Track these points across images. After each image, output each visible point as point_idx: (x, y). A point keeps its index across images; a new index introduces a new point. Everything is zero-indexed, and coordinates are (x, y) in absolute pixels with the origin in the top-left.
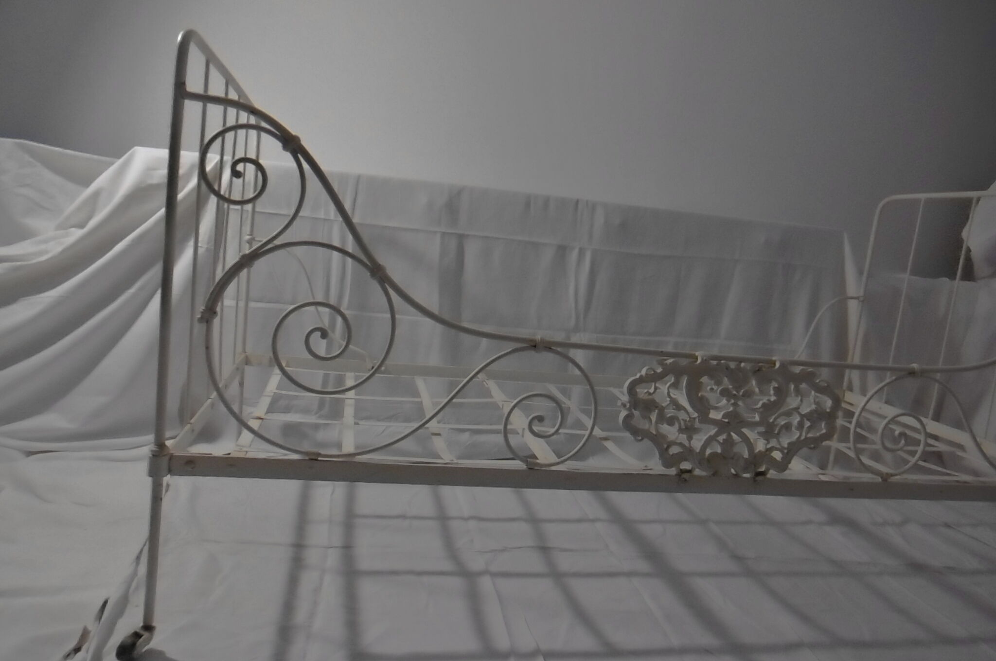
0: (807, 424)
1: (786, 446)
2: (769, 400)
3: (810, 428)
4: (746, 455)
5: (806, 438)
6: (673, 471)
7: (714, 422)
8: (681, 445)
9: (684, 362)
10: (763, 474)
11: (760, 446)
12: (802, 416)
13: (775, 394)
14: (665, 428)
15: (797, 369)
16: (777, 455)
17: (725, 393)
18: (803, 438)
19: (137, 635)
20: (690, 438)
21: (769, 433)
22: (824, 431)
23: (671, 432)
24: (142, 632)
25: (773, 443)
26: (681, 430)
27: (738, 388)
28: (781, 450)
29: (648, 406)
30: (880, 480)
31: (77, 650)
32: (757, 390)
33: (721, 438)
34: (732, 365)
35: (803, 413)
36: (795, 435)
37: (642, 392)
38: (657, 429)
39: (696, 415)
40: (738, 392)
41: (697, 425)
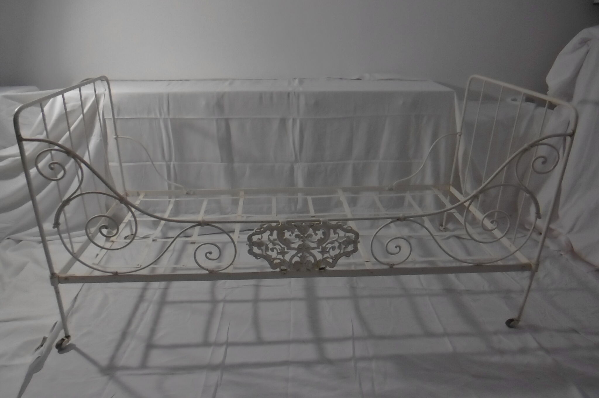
0: (343, 246)
1: (334, 256)
2: (321, 238)
3: (345, 248)
4: (313, 261)
5: (344, 252)
6: (278, 270)
7: (294, 249)
8: (279, 259)
9: (274, 224)
10: (323, 269)
11: (319, 257)
13: (323, 235)
14: (269, 253)
15: (334, 223)
16: (331, 261)
17: (297, 236)
18: (342, 252)
19: (63, 340)
20: (283, 256)
21: (323, 252)
22: (353, 249)
23: (274, 254)
24: (64, 338)
25: (326, 255)
26: (278, 253)
27: (303, 234)
28: (332, 258)
29: (260, 244)
30: (388, 267)
31: (42, 346)
32: (313, 234)
33: (299, 255)
34: (298, 224)
35: (340, 242)
36: (337, 251)
37: (255, 238)
38: (266, 254)
39: (283, 246)
40: (304, 235)
41: (286, 250)
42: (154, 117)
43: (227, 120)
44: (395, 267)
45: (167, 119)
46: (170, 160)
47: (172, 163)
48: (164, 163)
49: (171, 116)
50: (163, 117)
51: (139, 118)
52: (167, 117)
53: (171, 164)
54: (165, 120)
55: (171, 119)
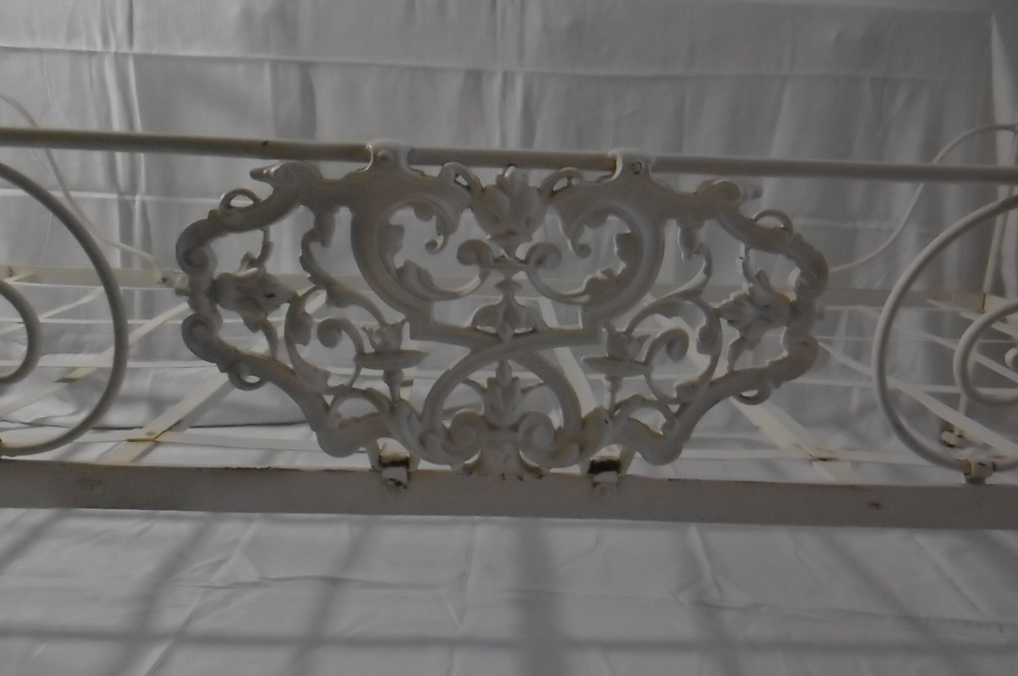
0: (730, 334)
1: (675, 395)
2: (608, 273)
3: (738, 348)
4: (557, 419)
5: (732, 373)
6: (360, 461)
7: (451, 335)
8: (368, 394)
10: (612, 465)
12: (714, 316)
13: (623, 255)
14: (313, 352)
15: (689, 183)
16: (654, 419)
18: (721, 371)
20: (391, 379)
21: (618, 362)
22: (785, 354)
25: (633, 386)
26: (362, 359)
28: (662, 404)
29: (255, 296)
30: (960, 479)
32: (565, 243)
33: (482, 376)
34: (487, 176)
35: (717, 306)
37: (225, 253)
38: (294, 355)
39: (394, 316)
40: (510, 250)
41: (409, 344)
42: (84, 48)
43: (305, 67)
44: (997, 479)
45: (126, 55)
46: (133, 188)
47: (138, 198)
48: (114, 196)
49: (137, 49)
50: (113, 49)
51: (40, 51)
52: (124, 49)
53: (134, 201)
54: (119, 59)
55: (138, 58)
